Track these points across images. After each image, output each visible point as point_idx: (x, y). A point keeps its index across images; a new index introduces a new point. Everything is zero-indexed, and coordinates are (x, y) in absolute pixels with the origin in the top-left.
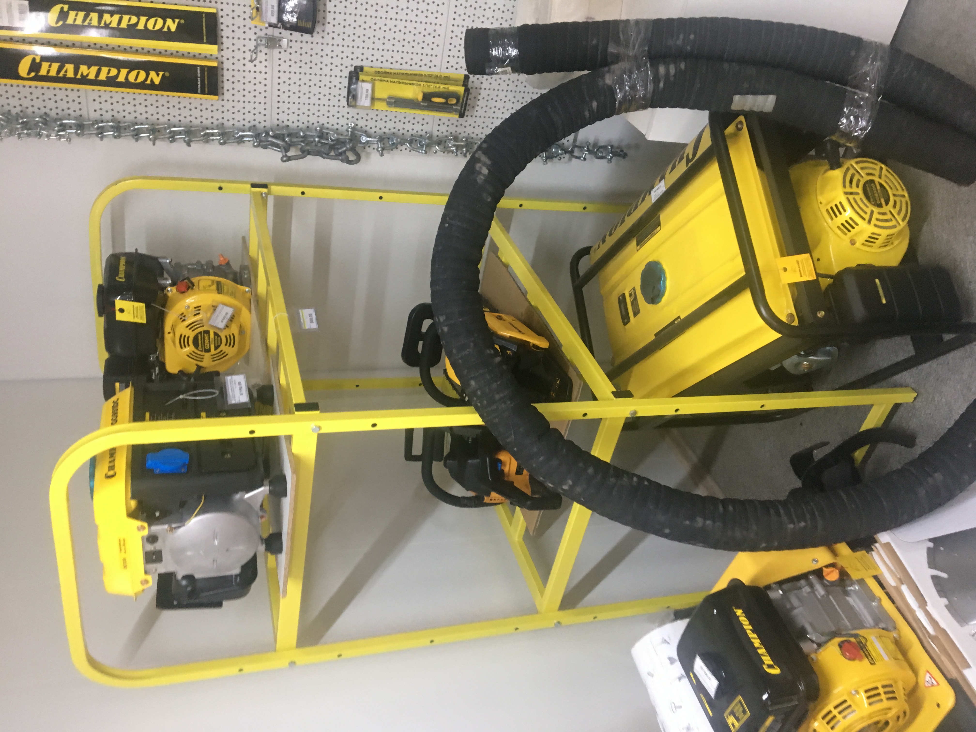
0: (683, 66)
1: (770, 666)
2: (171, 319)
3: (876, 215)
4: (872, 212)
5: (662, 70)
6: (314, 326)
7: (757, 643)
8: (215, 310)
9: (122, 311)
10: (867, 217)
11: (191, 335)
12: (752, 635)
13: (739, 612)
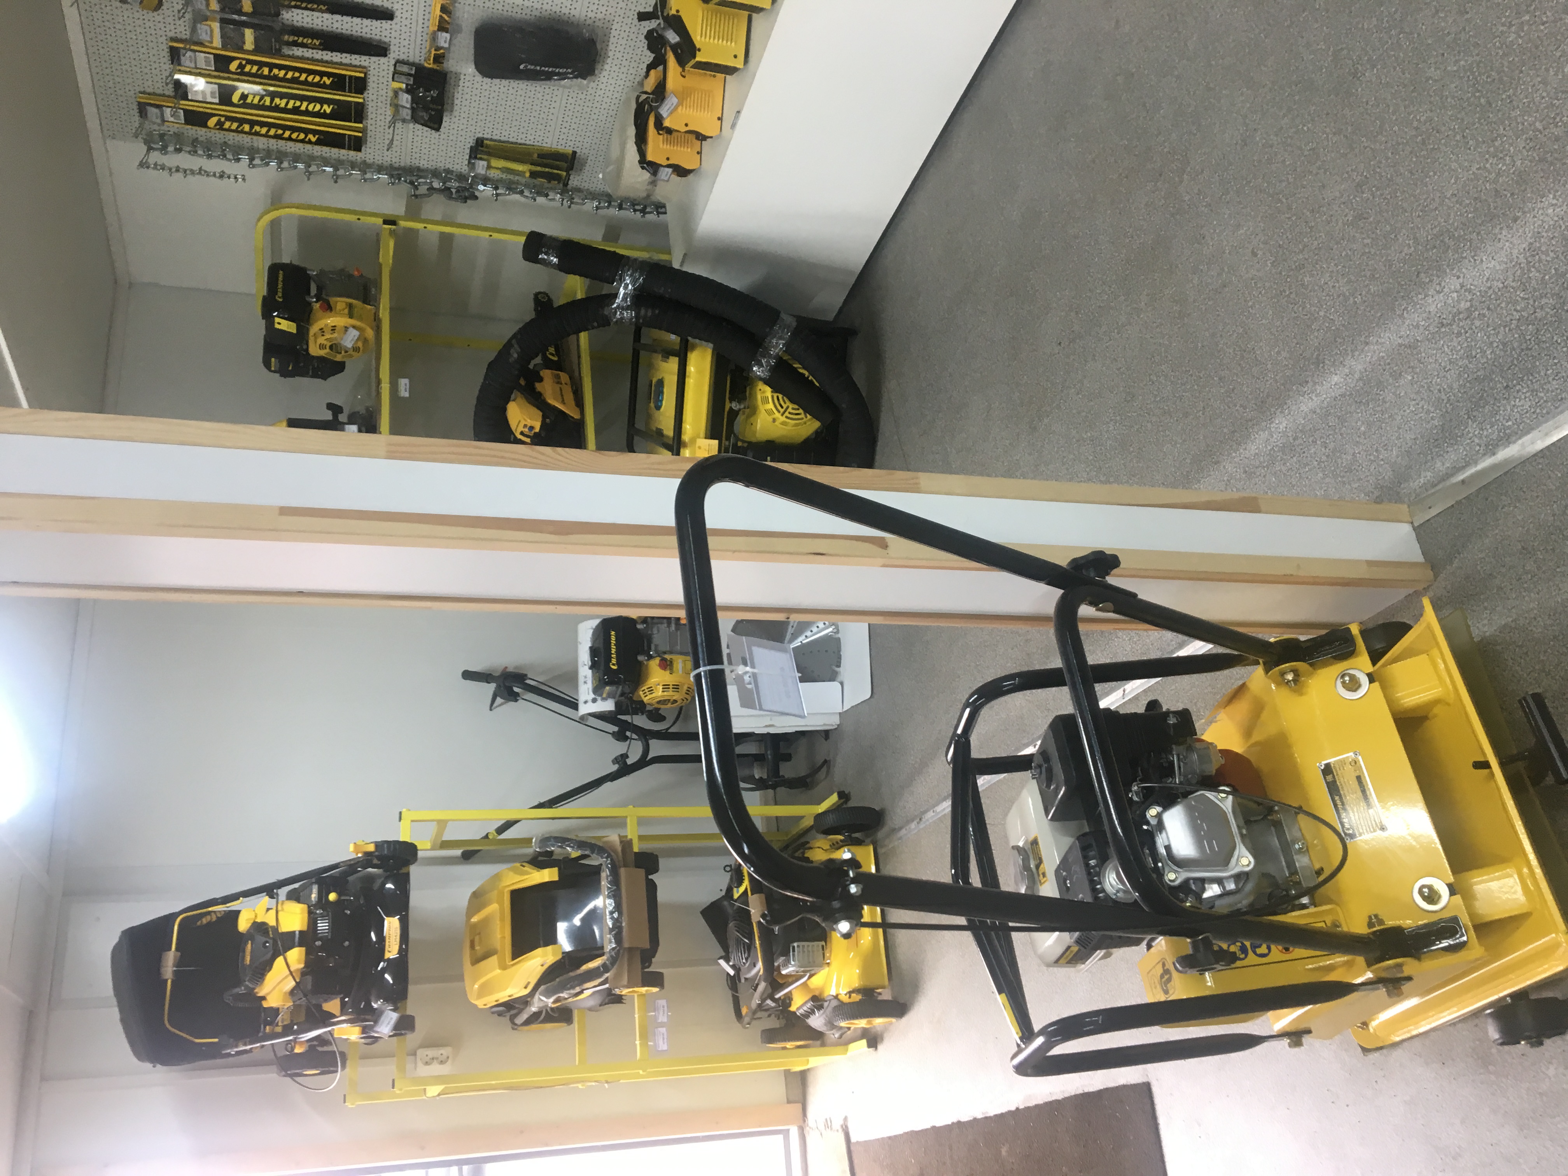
0: (657, 312)
1: (613, 665)
2: (314, 329)
3: (790, 410)
4: (788, 407)
5: (643, 312)
6: (407, 395)
7: (613, 651)
8: (346, 331)
9: (279, 323)
10: (782, 410)
11: (329, 344)
12: (613, 647)
13: (613, 633)
